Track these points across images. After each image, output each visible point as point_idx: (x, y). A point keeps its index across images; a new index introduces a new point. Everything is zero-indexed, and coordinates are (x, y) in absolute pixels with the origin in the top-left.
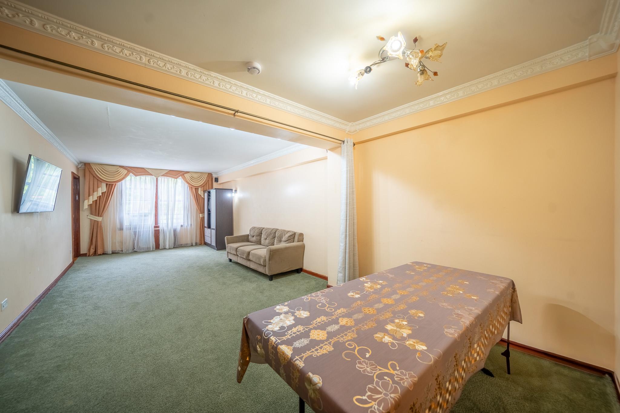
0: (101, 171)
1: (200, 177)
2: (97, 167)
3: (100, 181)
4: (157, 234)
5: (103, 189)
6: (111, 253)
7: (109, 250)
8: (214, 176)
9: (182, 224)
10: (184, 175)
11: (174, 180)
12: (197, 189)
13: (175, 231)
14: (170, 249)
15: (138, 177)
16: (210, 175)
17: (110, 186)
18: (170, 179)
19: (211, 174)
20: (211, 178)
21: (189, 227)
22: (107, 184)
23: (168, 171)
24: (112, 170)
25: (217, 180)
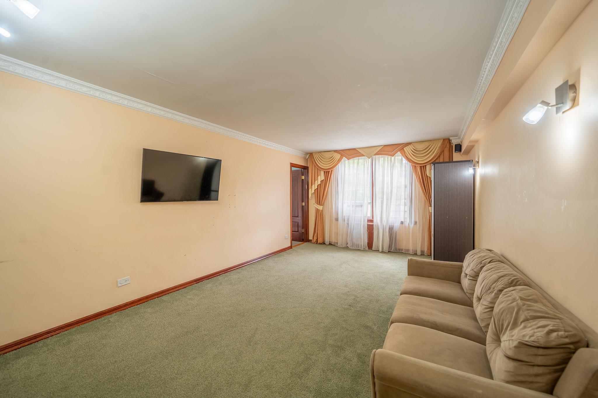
0: (319, 159)
1: (428, 147)
2: (317, 156)
3: (320, 169)
4: (370, 229)
5: (321, 177)
6: (328, 243)
7: (327, 241)
8: (455, 142)
9: (403, 220)
10: (403, 149)
11: (391, 159)
12: (423, 167)
13: (391, 229)
14: (383, 252)
15: (351, 161)
16: (447, 141)
17: (328, 173)
18: (386, 158)
19: (449, 139)
20: (448, 146)
21: (412, 226)
22: (324, 172)
23: (383, 146)
24: (328, 156)
25: (459, 148)
